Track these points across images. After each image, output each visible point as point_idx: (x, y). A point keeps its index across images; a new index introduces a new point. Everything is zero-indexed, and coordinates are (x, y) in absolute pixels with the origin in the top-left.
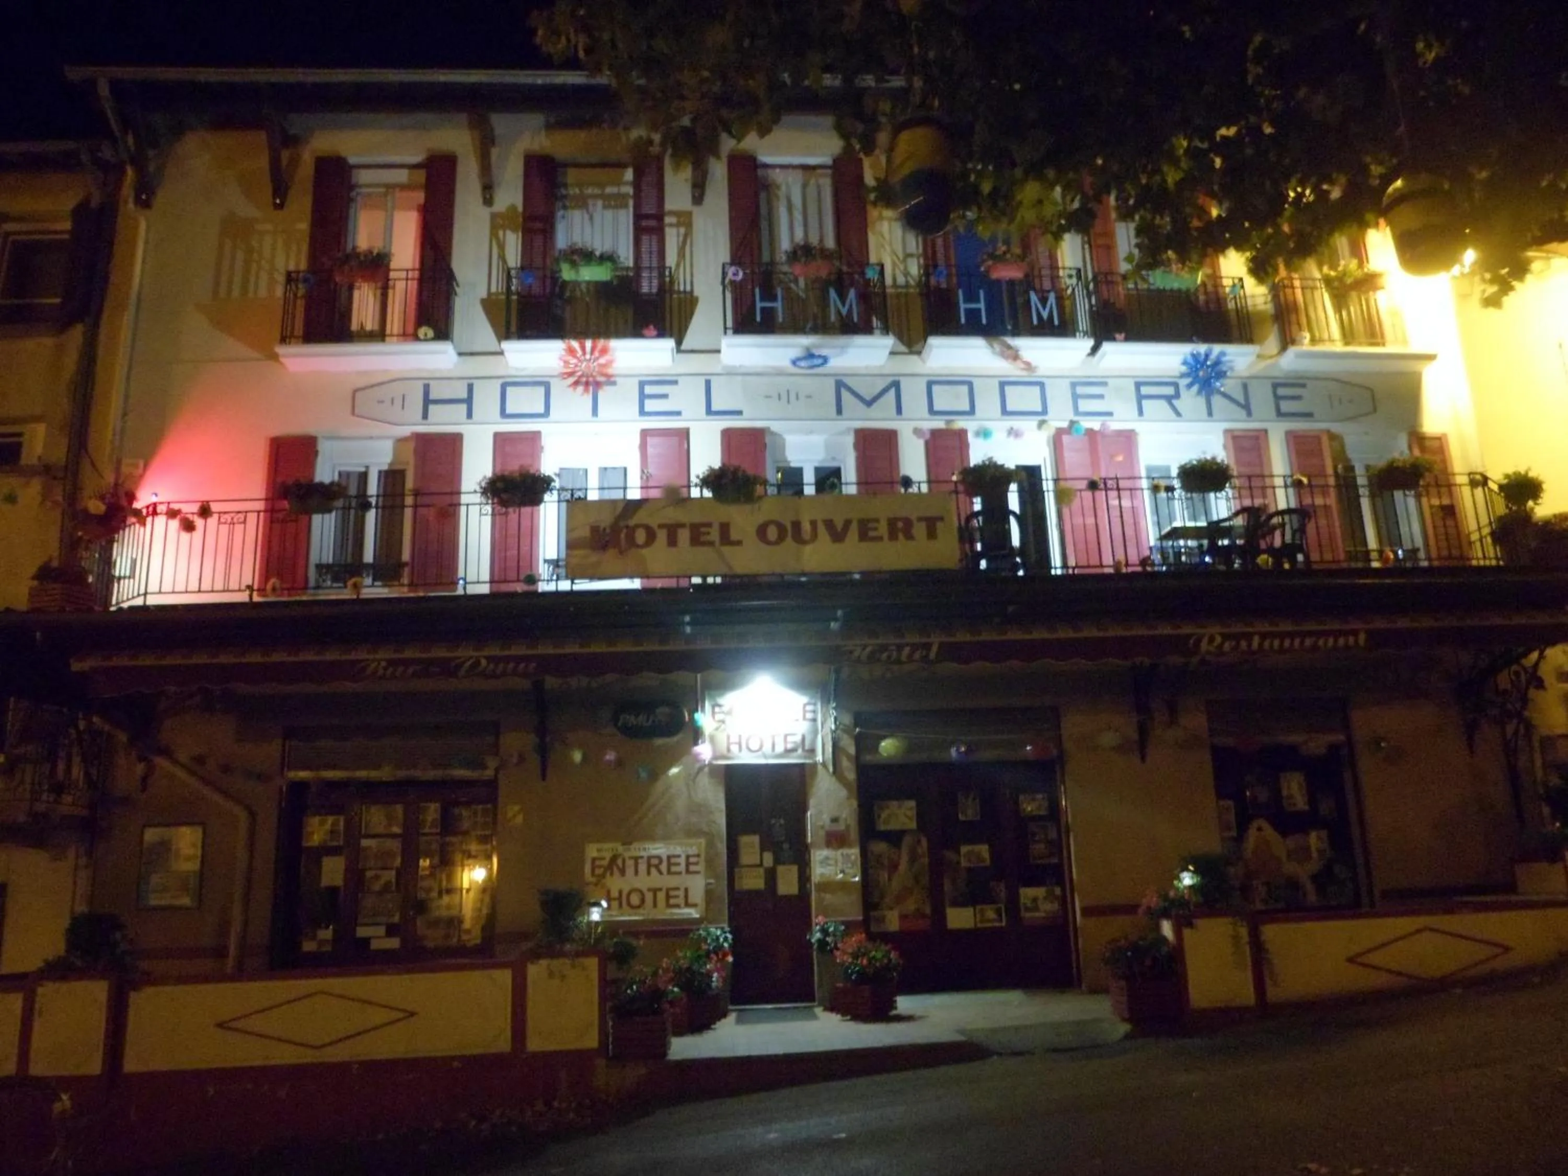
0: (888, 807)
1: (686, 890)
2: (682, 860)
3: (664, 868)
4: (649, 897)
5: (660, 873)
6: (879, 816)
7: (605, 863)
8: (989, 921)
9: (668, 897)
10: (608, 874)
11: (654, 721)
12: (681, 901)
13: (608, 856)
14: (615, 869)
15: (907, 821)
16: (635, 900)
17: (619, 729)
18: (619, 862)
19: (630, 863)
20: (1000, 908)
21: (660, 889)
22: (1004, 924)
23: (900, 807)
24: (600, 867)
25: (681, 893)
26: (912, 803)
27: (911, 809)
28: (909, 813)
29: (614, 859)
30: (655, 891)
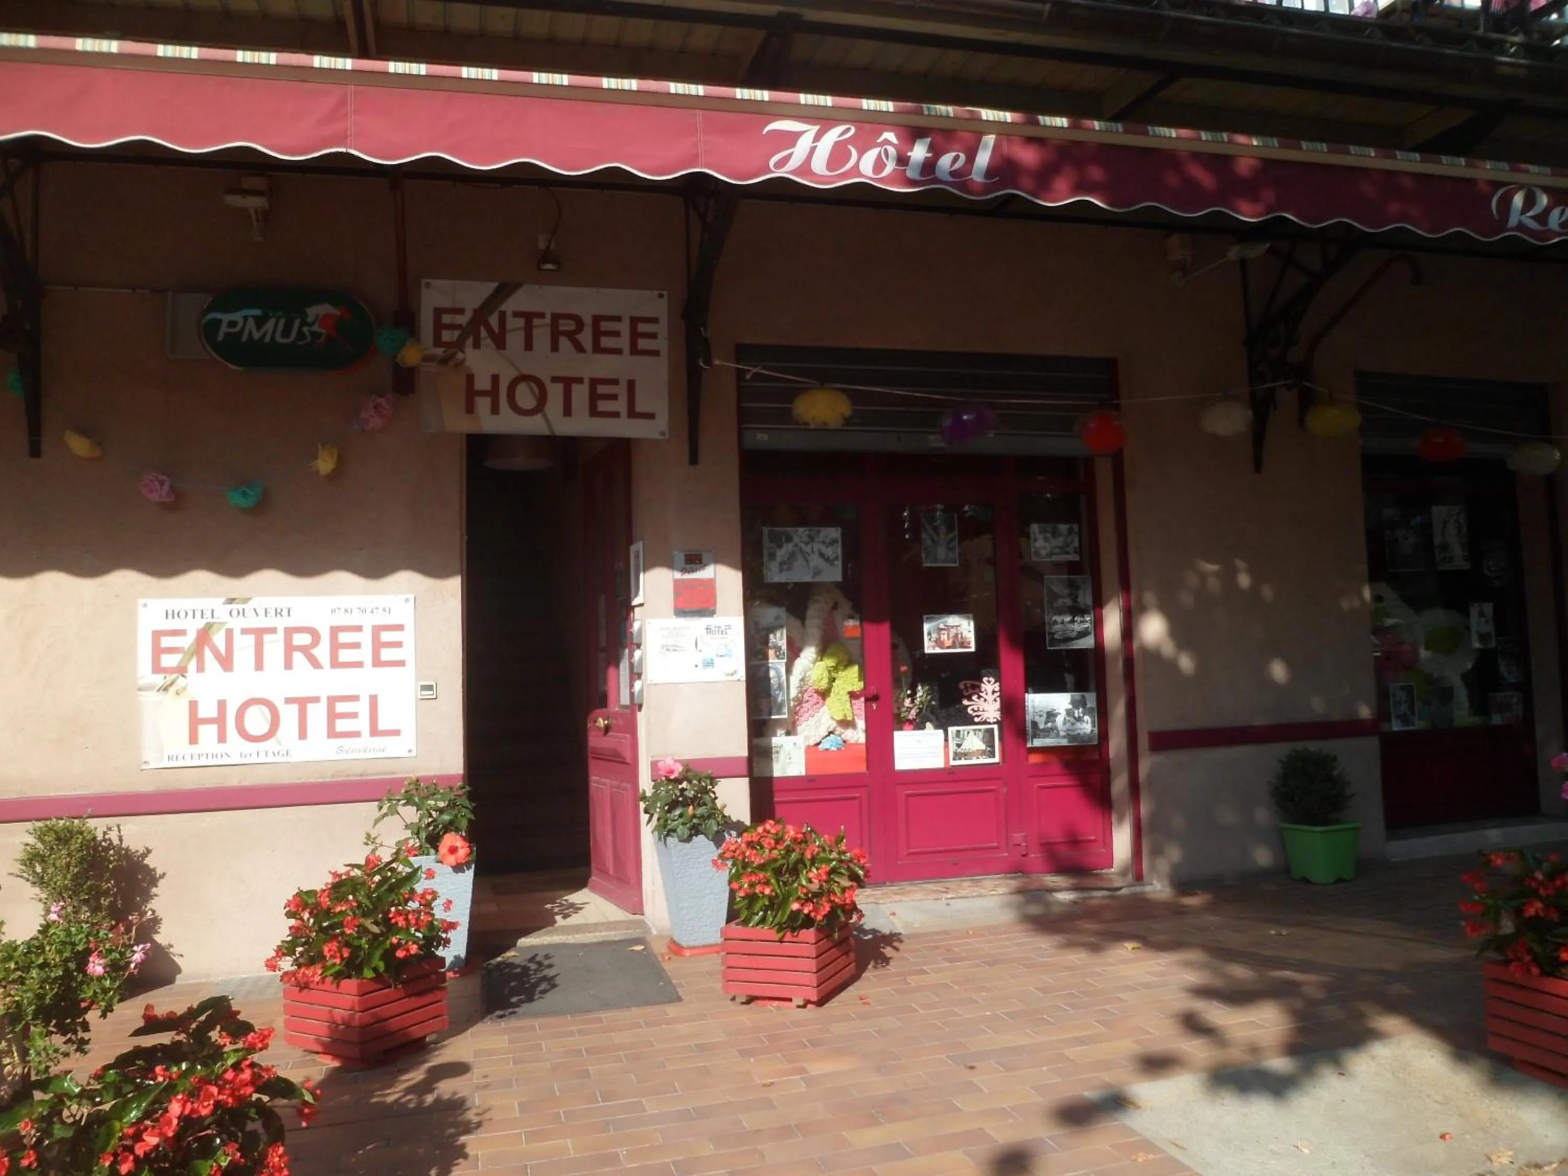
0: (789, 539)
1: (374, 700)
2: (365, 638)
3: (322, 652)
4: (289, 714)
5: (315, 664)
6: (772, 556)
7: (186, 642)
8: (965, 755)
9: (333, 716)
10: (192, 665)
11: (301, 335)
12: (362, 724)
13: (193, 626)
14: (208, 654)
15: (821, 563)
16: (257, 721)
17: (216, 347)
18: (219, 639)
19: (244, 647)
20: (992, 730)
21: (316, 700)
22: (996, 759)
23: (812, 539)
24: (171, 650)
25: (363, 707)
26: (834, 533)
27: (833, 542)
28: (829, 552)
29: (204, 636)
30: (302, 703)
